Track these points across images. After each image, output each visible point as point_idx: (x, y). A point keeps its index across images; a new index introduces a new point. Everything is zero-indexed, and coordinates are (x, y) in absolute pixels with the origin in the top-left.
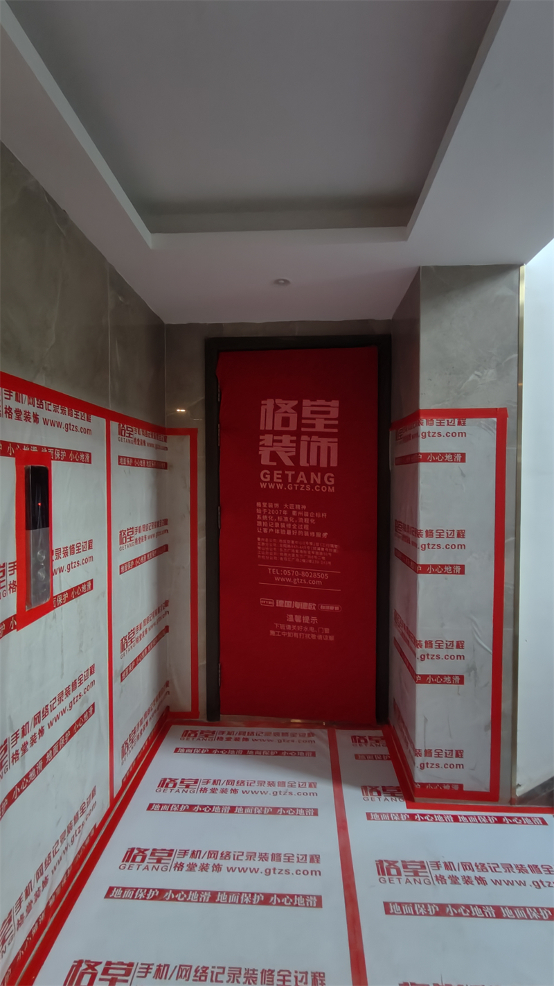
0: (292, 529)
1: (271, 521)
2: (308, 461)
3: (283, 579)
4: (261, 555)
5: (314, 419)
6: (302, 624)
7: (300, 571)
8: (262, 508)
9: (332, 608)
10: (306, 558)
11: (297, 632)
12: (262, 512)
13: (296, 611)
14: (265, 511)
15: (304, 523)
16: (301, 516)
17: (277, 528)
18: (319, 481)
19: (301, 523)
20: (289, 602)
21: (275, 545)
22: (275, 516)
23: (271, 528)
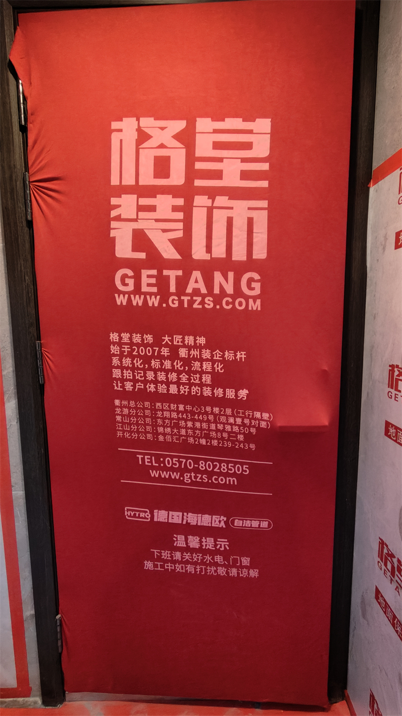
0: (178, 383)
1: (138, 369)
2: (209, 249)
3: (165, 475)
4: (124, 431)
5: (220, 160)
6: (201, 550)
7: (196, 461)
8: (120, 344)
9: (255, 524)
10: (207, 437)
11: (192, 563)
12: (122, 352)
13: (188, 530)
14: (126, 349)
15: (202, 373)
16: (195, 359)
17: (151, 382)
18: (229, 289)
19: (195, 372)
20: (176, 514)
21: (147, 412)
22: (147, 360)
23: (138, 381)
